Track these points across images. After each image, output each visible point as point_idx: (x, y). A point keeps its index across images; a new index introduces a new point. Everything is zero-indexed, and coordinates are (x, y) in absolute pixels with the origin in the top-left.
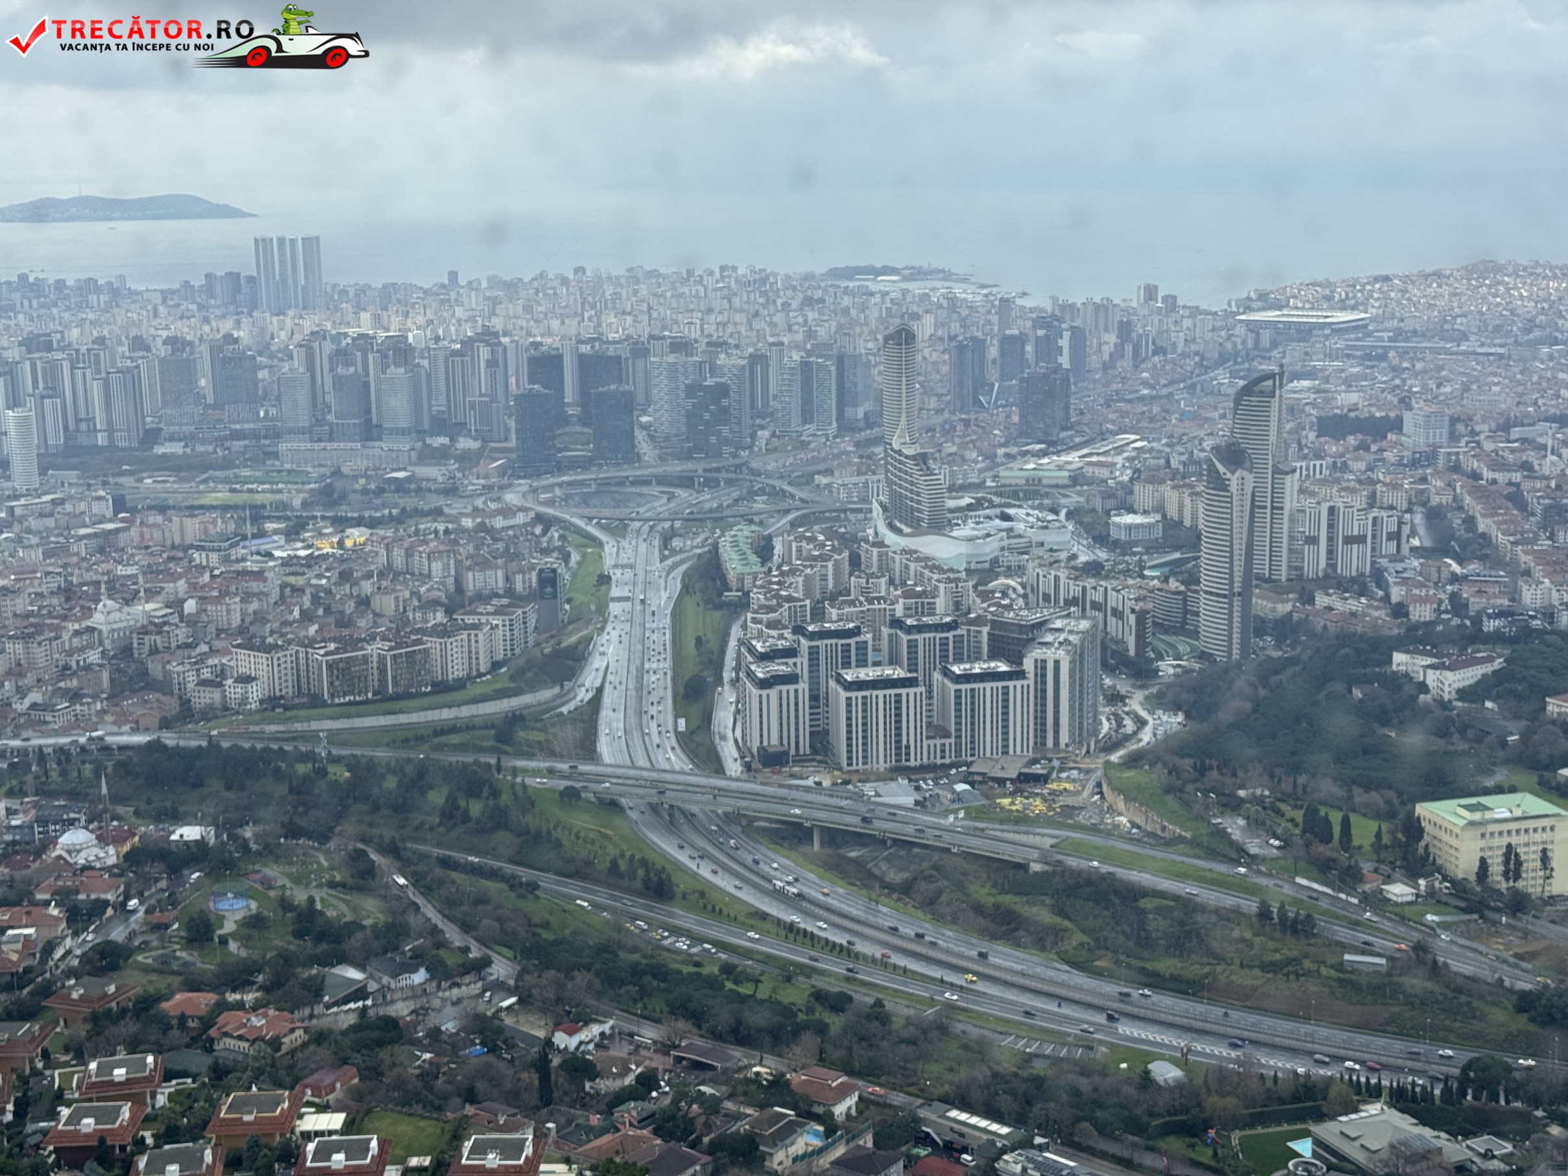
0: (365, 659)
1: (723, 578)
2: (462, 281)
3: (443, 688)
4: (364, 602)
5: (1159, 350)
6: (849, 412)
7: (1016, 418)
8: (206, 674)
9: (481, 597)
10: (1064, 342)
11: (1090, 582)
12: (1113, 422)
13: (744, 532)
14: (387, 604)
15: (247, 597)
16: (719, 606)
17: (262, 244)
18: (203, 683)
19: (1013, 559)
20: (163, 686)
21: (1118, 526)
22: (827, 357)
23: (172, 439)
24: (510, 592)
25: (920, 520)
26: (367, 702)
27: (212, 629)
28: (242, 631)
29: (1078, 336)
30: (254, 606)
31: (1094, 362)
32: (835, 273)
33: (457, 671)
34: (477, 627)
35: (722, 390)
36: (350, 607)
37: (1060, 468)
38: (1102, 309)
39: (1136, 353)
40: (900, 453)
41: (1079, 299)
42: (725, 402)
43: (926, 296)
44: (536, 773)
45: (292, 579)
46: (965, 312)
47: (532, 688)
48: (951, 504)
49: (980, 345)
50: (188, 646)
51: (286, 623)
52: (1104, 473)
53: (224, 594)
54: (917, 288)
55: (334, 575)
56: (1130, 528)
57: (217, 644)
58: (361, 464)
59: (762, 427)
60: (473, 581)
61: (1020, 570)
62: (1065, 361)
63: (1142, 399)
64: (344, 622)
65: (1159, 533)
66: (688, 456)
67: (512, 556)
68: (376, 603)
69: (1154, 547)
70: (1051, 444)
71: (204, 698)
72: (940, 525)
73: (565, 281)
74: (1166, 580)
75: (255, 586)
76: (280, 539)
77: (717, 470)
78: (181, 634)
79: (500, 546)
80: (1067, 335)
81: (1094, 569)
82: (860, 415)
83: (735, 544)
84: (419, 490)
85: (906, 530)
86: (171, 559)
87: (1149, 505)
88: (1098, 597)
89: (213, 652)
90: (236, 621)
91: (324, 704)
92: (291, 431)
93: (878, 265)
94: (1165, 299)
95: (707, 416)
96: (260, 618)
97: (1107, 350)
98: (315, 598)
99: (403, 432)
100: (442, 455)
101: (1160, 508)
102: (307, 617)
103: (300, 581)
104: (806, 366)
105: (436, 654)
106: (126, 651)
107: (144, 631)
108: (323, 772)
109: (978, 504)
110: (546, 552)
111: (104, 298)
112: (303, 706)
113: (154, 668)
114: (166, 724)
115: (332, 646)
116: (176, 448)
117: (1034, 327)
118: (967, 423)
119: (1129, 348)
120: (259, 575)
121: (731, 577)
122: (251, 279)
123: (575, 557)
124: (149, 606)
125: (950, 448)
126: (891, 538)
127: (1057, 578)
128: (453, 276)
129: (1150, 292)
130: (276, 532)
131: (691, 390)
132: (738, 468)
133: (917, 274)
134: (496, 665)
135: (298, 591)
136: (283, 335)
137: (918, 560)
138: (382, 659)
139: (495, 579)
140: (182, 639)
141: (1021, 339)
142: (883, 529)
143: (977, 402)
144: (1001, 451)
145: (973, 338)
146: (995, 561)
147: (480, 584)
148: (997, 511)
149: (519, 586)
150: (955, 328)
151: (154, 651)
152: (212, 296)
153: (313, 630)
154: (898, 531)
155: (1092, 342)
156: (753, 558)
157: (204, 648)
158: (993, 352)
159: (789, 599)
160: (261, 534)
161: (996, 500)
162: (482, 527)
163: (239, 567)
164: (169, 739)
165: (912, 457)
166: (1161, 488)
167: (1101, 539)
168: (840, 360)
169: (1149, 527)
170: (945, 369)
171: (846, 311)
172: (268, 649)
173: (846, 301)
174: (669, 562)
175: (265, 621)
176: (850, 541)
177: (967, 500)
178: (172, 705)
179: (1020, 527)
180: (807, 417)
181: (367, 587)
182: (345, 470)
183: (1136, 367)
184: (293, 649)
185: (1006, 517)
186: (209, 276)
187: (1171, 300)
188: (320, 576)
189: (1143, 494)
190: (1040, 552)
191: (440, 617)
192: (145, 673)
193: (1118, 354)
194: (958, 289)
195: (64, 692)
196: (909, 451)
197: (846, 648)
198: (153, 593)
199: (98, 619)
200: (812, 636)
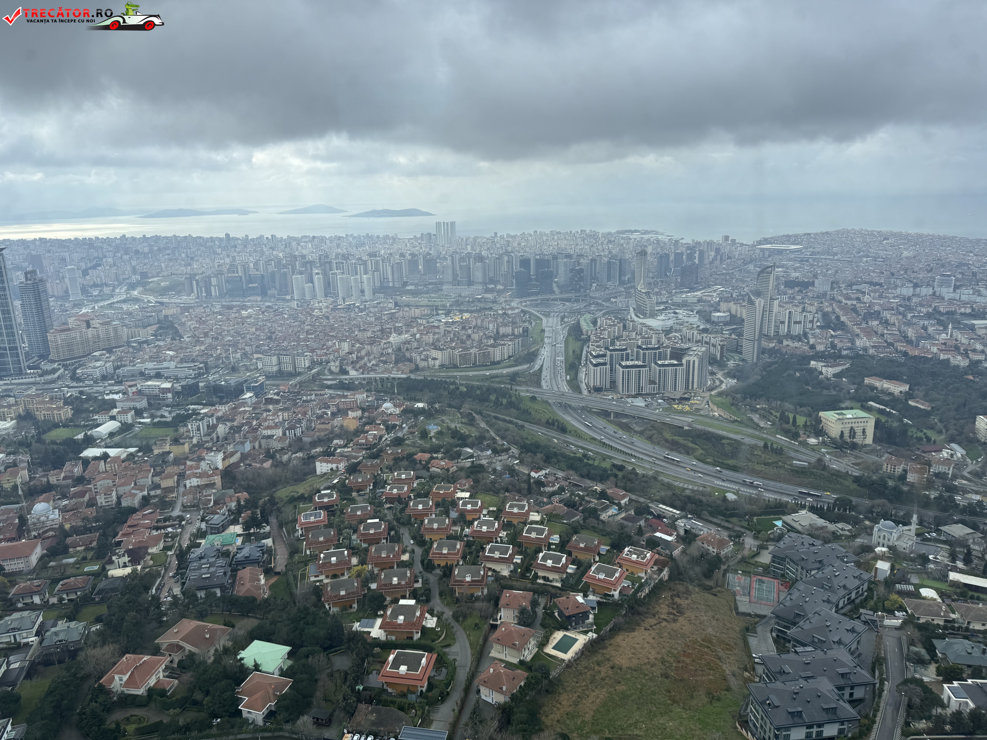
0: (470, 354)
1: (581, 331)
2: (498, 236)
3: (494, 363)
4: (469, 336)
5: (729, 258)
6: (623, 278)
7: (679, 280)
8: (422, 357)
9: (506, 336)
10: (697, 255)
11: (705, 335)
12: (713, 282)
13: (588, 316)
14: (476, 337)
15: (435, 334)
16: (580, 340)
17: (438, 224)
18: (422, 360)
19: (678, 327)
20: (410, 360)
21: (714, 316)
22: (616, 260)
23: (411, 285)
24: (513, 334)
25: (646, 313)
26: (471, 367)
27: (424, 343)
28: (433, 344)
29: (702, 253)
30: (436, 336)
31: (707, 261)
32: (618, 232)
33: (498, 358)
34: (504, 345)
35: (582, 270)
36: (464, 338)
37: (694, 297)
38: (710, 244)
39: (721, 259)
40: (640, 291)
41: (702, 241)
42: (582, 274)
43: (649, 240)
44: (522, 391)
45: (447, 329)
46: (662, 245)
47: (521, 364)
48: (657, 308)
49: (667, 256)
50: (417, 348)
51: (445, 342)
52: (709, 298)
53: (428, 333)
54: (646, 237)
55: (460, 327)
56: (718, 317)
57: (426, 348)
58: (467, 293)
59: (594, 283)
60: (502, 330)
61: (680, 331)
62: (696, 261)
63: (723, 274)
64: (463, 342)
65: (728, 319)
66: (570, 292)
67: (514, 323)
68: (472, 336)
69: (726, 324)
70: (691, 289)
71: (422, 364)
72: (653, 315)
73: (531, 235)
74: (731, 335)
75: (437, 330)
76: (443, 316)
77: (579, 296)
78: (415, 344)
79: (510, 319)
80: (697, 252)
81: (705, 331)
82: (627, 279)
83: (585, 320)
84: (485, 301)
85: (641, 317)
86: (412, 321)
87: (725, 310)
88: (708, 340)
89: (424, 350)
90: (431, 341)
91: (458, 368)
92: (446, 282)
93: (633, 229)
94: (732, 240)
95: (576, 279)
96: (438, 340)
97: (711, 258)
98: (454, 334)
99: (480, 283)
100: (491, 291)
101: (729, 311)
103: (450, 329)
104: (609, 263)
105: (492, 353)
106: (399, 349)
107: (404, 343)
108: (458, 388)
109: (666, 309)
110: (524, 322)
111: (391, 241)
112: (451, 368)
113: (408, 355)
114: (411, 372)
115: (460, 350)
116: (413, 287)
117: (686, 250)
118: (662, 282)
119: (719, 257)
120: (438, 327)
121: (584, 331)
122: (434, 235)
123: (533, 324)
124: (406, 336)
125: (656, 290)
126: (636, 319)
127: (693, 333)
128: (496, 234)
129: (726, 238)
130: (442, 314)
131: (571, 270)
132: (586, 296)
133: (647, 232)
134: (510, 357)
135: (449, 332)
136: (444, 253)
137: (646, 326)
138: (475, 354)
139: (509, 330)
140: (415, 346)
141: (682, 254)
142: (633, 316)
143: (666, 275)
144: (674, 291)
145: (665, 254)
146: (671, 328)
147: (504, 331)
148: (672, 311)
149: (516, 332)
150: (659, 250)
151: (407, 350)
152: (422, 240)
153: (454, 344)
154: (639, 317)
155: (706, 255)
156: (591, 325)
157: (422, 349)
158: (672, 258)
159: (604, 338)
160: (438, 314)
161: (673, 307)
162: (504, 313)
163: (432, 324)
164: (413, 376)
165: (645, 293)
166: (730, 304)
167: (708, 320)
168: (620, 261)
169: (725, 317)
170: (655, 264)
171: (622, 245)
172: (441, 350)
173: (622, 241)
174: (564, 326)
175: (440, 341)
176: (623, 320)
177: (662, 307)
178: (413, 366)
179: (680, 316)
180: (609, 279)
181: (470, 331)
182: (463, 295)
183: (721, 263)
184: (449, 350)
185: (675, 313)
186: (422, 234)
187: (734, 241)
188: (456, 328)
189: (723, 306)
190: (687, 324)
191: (492, 341)
192: (405, 356)
193: (715, 259)
194: (660, 237)
195: (382, 361)
196: (643, 291)
197: (622, 355)
198: (407, 332)
199: (391, 339)
200: (611, 351)
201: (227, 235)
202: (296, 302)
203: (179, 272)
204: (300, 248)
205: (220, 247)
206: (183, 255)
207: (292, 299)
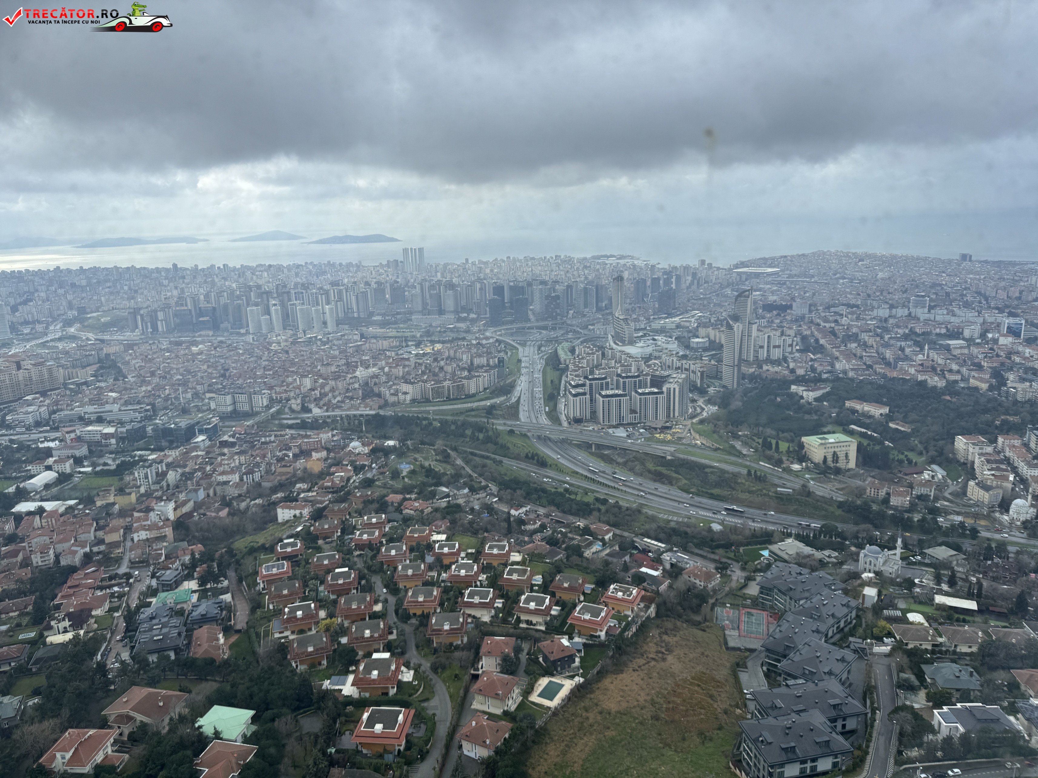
0: (443, 387)
1: (559, 360)
2: (470, 262)
3: (469, 396)
4: (441, 368)
5: (706, 282)
6: (600, 304)
7: (657, 306)
8: (392, 391)
9: (480, 367)
10: (673, 280)
11: (684, 362)
12: (690, 307)
13: (566, 345)
14: (449, 369)
15: (404, 366)
16: (558, 370)
17: (405, 251)
18: (392, 394)
19: (657, 354)
20: (379, 395)
21: (693, 342)
22: (593, 286)
23: (378, 315)
24: (488, 365)
25: (625, 341)
26: (444, 401)
27: (393, 377)
28: (403, 377)
29: (678, 278)
30: (407, 369)
31: (684, 286)
32: (594, 258)
33: (473, 391)
34: (479, 376)
35: (558, 297)
36: (437, 370)
37: (672, 323)
38: (686, 268)
39: (698, 283)
40: (618, 318)
41: (678, 265)
42: (558, 301)
43: (625, 265)
44: (500, 425)
45: (418, 361)
46: (639, 270)
47: (498, 396)
48: (636, 335)
49: (644, 281)
50: (386, 382)
51: (416, 375)
52: (688, 324)
53: (397, 365)
54: (622, 262)
55: (432, 359)
56: (697, 343)
57: (395, 382)
58: (438, 322)
59: (571, 310)
60: (477, 361)
61: (660, 357)
62: (673, 286)
63: (701, 299)
64: (435, 375)
65: (707, 344)
66: (546, 319)
67: (488, 353)
68: (445, 368)
69: (705, 350)
70: (669, 314)
71: (392, 399)
72: (632, 342)
73: (504, 261)
74: (710, 361)
75: (407, 363)
76: (414, 348)
77: (556, 324)
78: (384, 378)
79: (485, 350)
80: (674, 277)
81: (684, 357)
82: (604, 305)
83: (563, 349)
84: (458, 331)
85: (620, 344)
86: (379, 354)
87: (704, 335)
88: (687, 367)
89: (394, 384)
90: (401, 374)
91: (430, 402)
92: (416, 312)
94: (708, 264)
95: (552, 306)
96: (408, 373)
97: (688, 282)
98: (426, 367)
99: (452, 312)
100: (464, 320)
101: (708, 336)
102: (423, 373)
103: (421, 361)
104: (585, 289)
105: (466, 385)
106: (367, 384)
107: (372, 377)
108: (431, 424)
109: (645, 335)
110: (499, 352)
111: (355, 269)
112: (423, 402)
113: (376, 389)
114: (380, 408)
115: (433, 383)
116: (379, 318)
117: (663, 275)
118: (640, 307)
119: (696, 282)
120: (408, 359)
121: (562, 360)
122: (402, 262)
123: (509, 353)
124: (374, 369)
125: (634, 316)
126: (614, 346)
127: (672, 360)
128: (467, 260)
129: (703, 262)
130: (412, 345)
131: (547, 297)
132: (563, 323)
133: (622, 257)
134: (485, 389)
135: (420, 364)
136: (412, 280)
137: (625, 354)
138: (449, 387)
139: (483, 361)
140: (384, 380)
141: (658, 279)
142: (612, 344)
143: (643, 300)
144: (652, 317)
145: (642, 279)
146: (651, 355)
148: (651, 337)
149: (491, 363)
150: (636, 275)
151: (375, 384)
152: (389, 267)
153: (425, 377)
154: (617, 345)
155: (683, 280)
156: (569, 354)
157: (391, 383)
158: (649, 283)
159: (582, 367)
160: (407, 346)
161: (651, 334)
162: (479, 343)
163: (401, 357)
164: (382, 412)
165: (623, 319)
166: (708, 329)
167: (688, 347)
168: (597, 287)
169: (704, 343)
170: (632, 289)
171: (598, 270)
172: (412, 383)
173: (598, 267)
174: (541, 355)
175: (410, 374)
176: (601, 348)
177: (641, 334)
178: (382, 402)
179: (659, 343)
180: (586, 306)
181: (442, 363)
182: (434, 324)
183: (698, 288)
184: (420, 383)
185: (654, 340)
187: (710, 265)
188: (427, 360)
189: (702, 331)
190: (666, 351)
191: (466, 373)
192: (373, 391)
193: (692, 283)
194: (636, 262)
195: (347, 397)
196: (621, 317)
197: (602, 384)
198: (374, 365)
199: (358, 373)
200: (590, 380)
201: (175, 265)
202: (251, 336)
203: (122, 306)
204: (255, 277)
205: (166, 278)
206: (126, 288)
207: (248, 333)
